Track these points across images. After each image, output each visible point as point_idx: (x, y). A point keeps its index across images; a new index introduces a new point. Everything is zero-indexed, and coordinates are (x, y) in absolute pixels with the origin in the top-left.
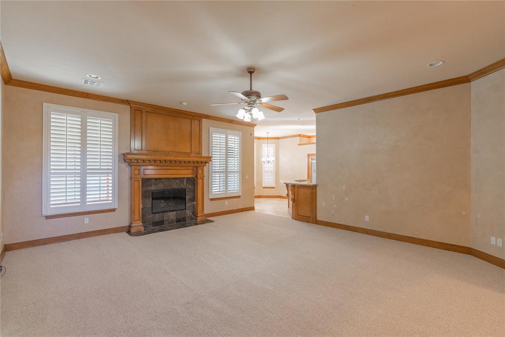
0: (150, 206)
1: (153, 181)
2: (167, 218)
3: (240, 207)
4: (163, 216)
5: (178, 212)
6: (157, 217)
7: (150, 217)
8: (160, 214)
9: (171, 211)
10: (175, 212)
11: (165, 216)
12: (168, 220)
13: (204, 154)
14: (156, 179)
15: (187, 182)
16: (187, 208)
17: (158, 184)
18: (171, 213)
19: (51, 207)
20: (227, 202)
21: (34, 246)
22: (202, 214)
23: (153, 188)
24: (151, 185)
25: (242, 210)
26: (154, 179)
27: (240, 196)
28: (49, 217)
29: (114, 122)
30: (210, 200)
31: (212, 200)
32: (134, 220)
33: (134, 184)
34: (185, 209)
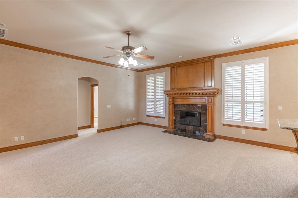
0: (179, 119)
1: (180, 105)
2: (188, 129)
5: (195, 127)
6: (182, 127)
7: (178, 125)
8: (184, 125)
10: (193, 127)
11: (186, 127)
12: (188, 130)
14: (182, 104)
17: (183, 108)
18: (190, 126)
20: (243, 131)
23: (180, 109)
26: (181, 104)
27: (267, 129)
28: (147, 116)
29: (164, 77)
30: (222, 125)
31: (224, 125)
32: (169, 125)
33: (169, 106)
34: (200, 127)
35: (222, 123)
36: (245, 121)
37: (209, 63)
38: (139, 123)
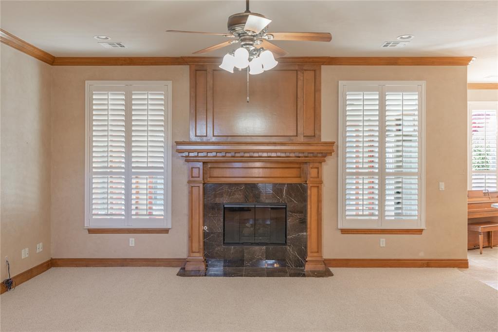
0: (221, 230)
1: (226, 188)
2: (249, 256)
3: (422, 255)
4: (242, 252)
5: (271, 247)
6: (232, 251)
7: (219, 248)
8: (238, 247)
9: (258, 244)
10: (264, 247)
11: (246, 251)
12: (251, 259)
13: (326, 136)
15: (288, 193)
16: (288, 241)
17: (234, 194)
18: (257, 248)
19: (94, 217)
20: (383, 240)
21: (77, 265)
22: (319, 259)
23: (225, 200)
24: (221, 195)
25: (428, 264)
26: (227, 184)
27: (422, 230)
28: (91, 231)
29: (166, 96)
30: (339, 232)
31: (344, 231)
32: (191, 251)
33: (191, 193)
34: (286, 244)
35: (340, 226)
36: (386, 218)
37: (309, 75)
38: (52, 263)
